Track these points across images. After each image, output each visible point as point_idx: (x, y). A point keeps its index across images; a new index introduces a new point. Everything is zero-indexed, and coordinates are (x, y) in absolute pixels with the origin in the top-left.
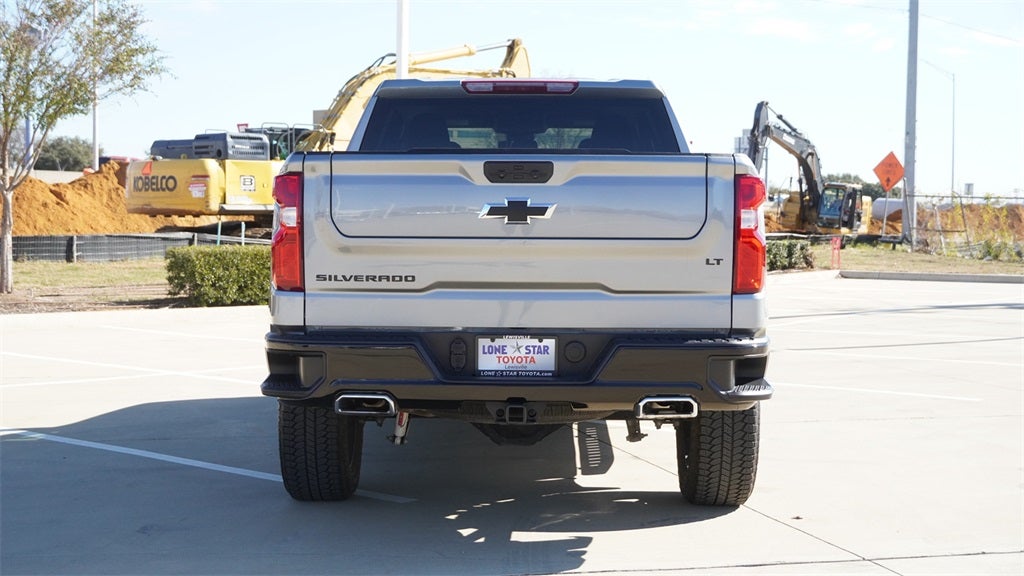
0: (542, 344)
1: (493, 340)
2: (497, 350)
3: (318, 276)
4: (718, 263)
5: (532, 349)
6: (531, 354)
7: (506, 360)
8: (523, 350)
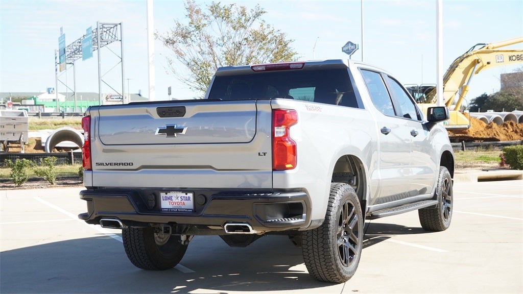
0: (187, 196)
1: (166, 194)
2: (169, 198)
3: (97, 163)
4: (265, 155)
5: (183, 198)
6: (183, 201)
7: (172, 203)
8: (179, 199)
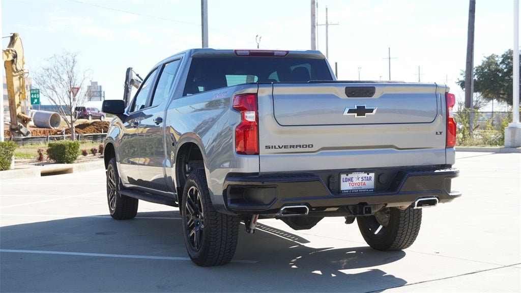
0: (369, 176)
1: (347, 175)
2: (349, 180)
3: (266, 147)
4: (441, 134)
5: (364, 178)
6: (364, 181)
7: (353, 184)
8: (360, 179)
